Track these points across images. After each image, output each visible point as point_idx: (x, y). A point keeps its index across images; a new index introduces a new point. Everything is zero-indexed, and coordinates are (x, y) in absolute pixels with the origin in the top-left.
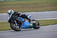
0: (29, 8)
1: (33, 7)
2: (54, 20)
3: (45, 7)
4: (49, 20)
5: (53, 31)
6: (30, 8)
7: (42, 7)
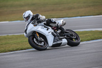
0: (45, 11)
1: (53, 10)
2: (91, 32)
3: (74, 8)
4: (83, 31)
5: (88, 51)
6: (48, 11)
7: (70, 9)
